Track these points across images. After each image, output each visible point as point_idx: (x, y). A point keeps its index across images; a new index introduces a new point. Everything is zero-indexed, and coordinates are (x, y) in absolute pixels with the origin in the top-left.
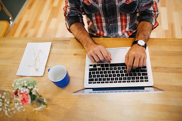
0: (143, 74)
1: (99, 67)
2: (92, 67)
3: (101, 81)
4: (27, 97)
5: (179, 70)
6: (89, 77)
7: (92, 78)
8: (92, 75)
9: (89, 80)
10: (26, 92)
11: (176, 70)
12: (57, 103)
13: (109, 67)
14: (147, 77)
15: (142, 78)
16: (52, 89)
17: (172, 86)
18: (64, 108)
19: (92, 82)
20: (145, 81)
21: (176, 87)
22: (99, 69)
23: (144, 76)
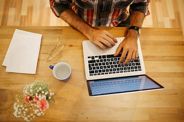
0: (137, 64)
1: (98, 59)
2: (91, 59)
3: (101, 73)
4: (45, 103)
5: (165, 58)
6: (89, 70)
7: (93, 70)
8: (92, 67)
9: (90, 72)
10: (44, 98)
11: (162, 58)
12: (62, 96)
13: (107, 59)
14: (140, 66)
15: (136, 68)
16: (54, 83)
17: (159, 73)
18: (70, 101)
19: (93, 74)
20: (139, 70)
21: (162, 73)
22: (98, 61)
23: (137, 66)
